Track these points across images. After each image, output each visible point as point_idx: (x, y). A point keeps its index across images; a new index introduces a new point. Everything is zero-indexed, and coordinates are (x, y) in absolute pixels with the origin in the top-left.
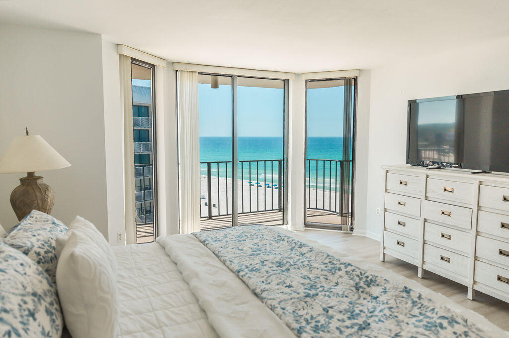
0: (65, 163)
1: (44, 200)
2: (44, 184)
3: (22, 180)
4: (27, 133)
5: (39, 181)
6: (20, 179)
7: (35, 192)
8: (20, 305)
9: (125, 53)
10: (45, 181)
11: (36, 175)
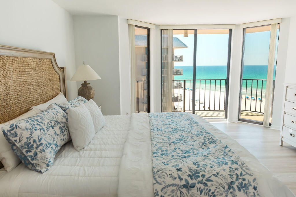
0: (98, 77)
1: (90, 93)
2: (91, 87)
3: (82, 84)
4: (84, 64)
5: (88, 85)
6: (81, 84)
7: (86, 90)
8: (48, 123)
9: (131, 24)
10: (91, 85)
11: (88, 82)
